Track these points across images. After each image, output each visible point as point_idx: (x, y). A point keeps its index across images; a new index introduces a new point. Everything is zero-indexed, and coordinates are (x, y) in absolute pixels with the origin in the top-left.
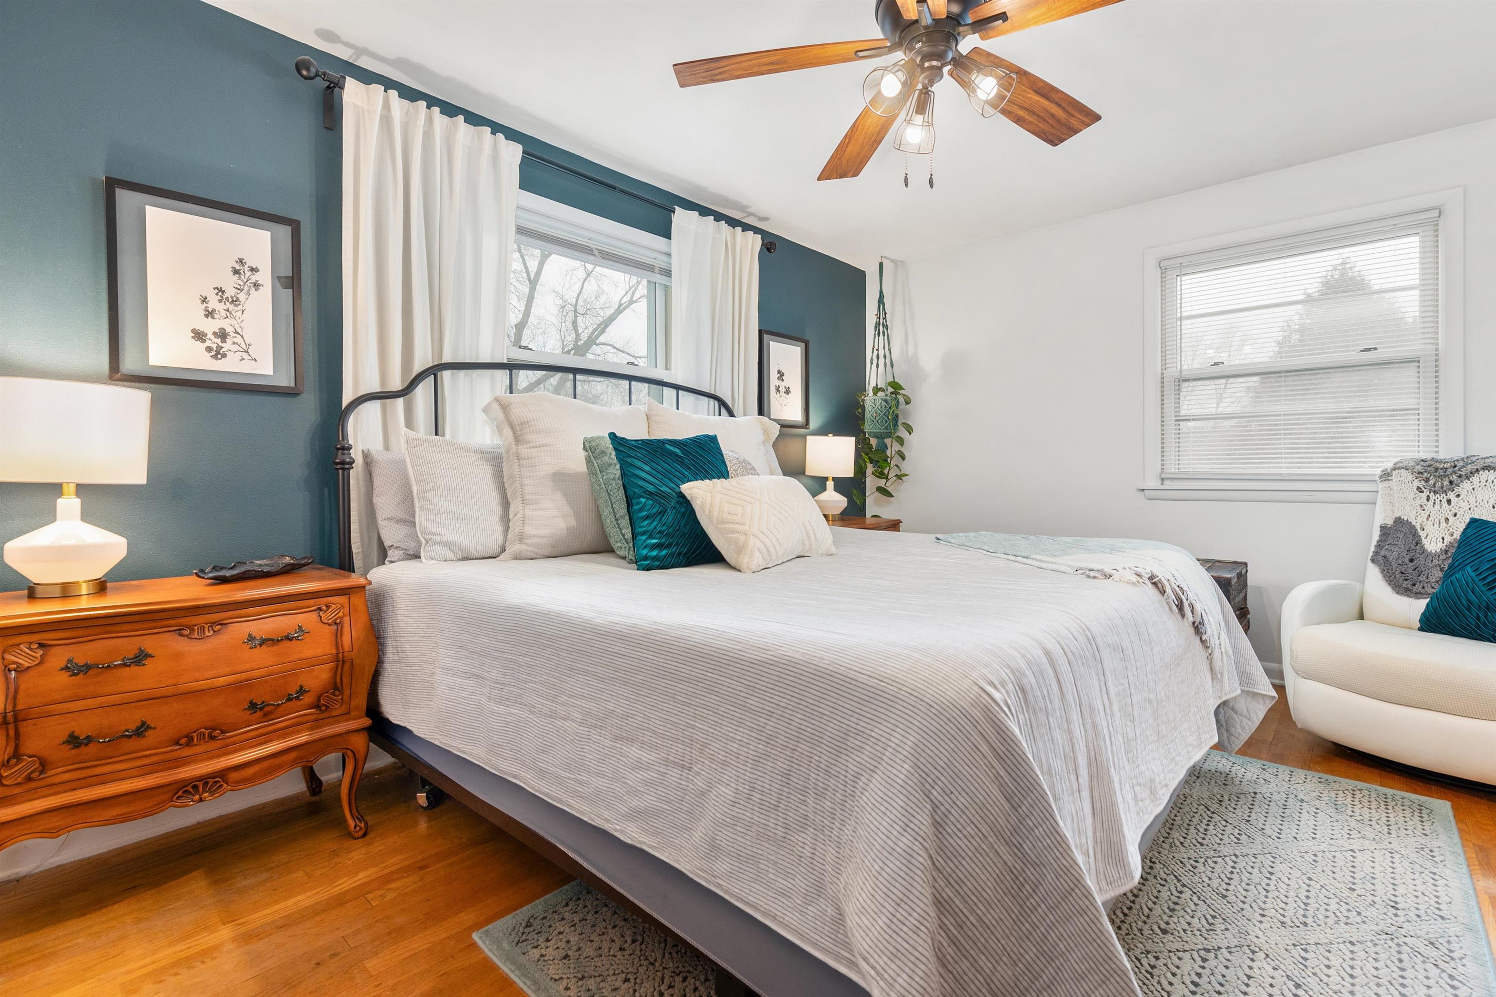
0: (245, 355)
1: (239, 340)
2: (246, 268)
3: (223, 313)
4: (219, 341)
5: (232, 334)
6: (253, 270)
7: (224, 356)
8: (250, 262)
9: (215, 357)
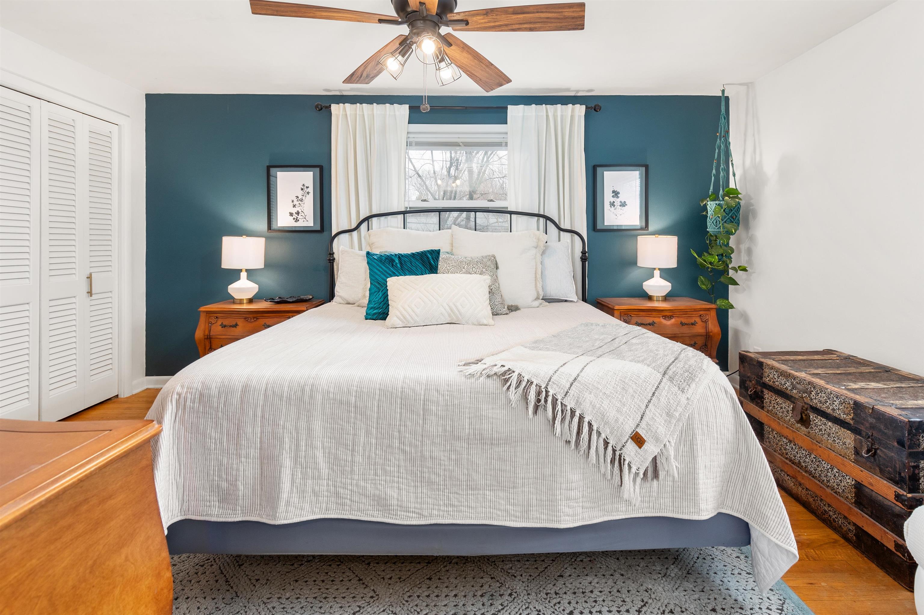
0: (304, 220)
1: (303, 214)
2: (305, 187)
3: (298, 205)
4: (297, 215)
5: (301, 212)
6: (307, 187)
7: (298, 220)
8: (306, 185)
9: (296, 221)
